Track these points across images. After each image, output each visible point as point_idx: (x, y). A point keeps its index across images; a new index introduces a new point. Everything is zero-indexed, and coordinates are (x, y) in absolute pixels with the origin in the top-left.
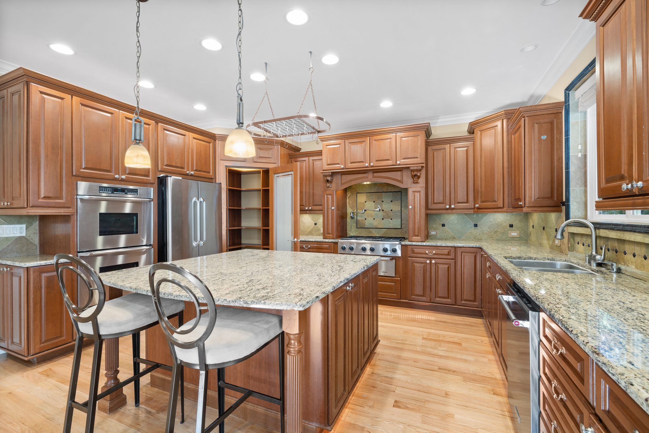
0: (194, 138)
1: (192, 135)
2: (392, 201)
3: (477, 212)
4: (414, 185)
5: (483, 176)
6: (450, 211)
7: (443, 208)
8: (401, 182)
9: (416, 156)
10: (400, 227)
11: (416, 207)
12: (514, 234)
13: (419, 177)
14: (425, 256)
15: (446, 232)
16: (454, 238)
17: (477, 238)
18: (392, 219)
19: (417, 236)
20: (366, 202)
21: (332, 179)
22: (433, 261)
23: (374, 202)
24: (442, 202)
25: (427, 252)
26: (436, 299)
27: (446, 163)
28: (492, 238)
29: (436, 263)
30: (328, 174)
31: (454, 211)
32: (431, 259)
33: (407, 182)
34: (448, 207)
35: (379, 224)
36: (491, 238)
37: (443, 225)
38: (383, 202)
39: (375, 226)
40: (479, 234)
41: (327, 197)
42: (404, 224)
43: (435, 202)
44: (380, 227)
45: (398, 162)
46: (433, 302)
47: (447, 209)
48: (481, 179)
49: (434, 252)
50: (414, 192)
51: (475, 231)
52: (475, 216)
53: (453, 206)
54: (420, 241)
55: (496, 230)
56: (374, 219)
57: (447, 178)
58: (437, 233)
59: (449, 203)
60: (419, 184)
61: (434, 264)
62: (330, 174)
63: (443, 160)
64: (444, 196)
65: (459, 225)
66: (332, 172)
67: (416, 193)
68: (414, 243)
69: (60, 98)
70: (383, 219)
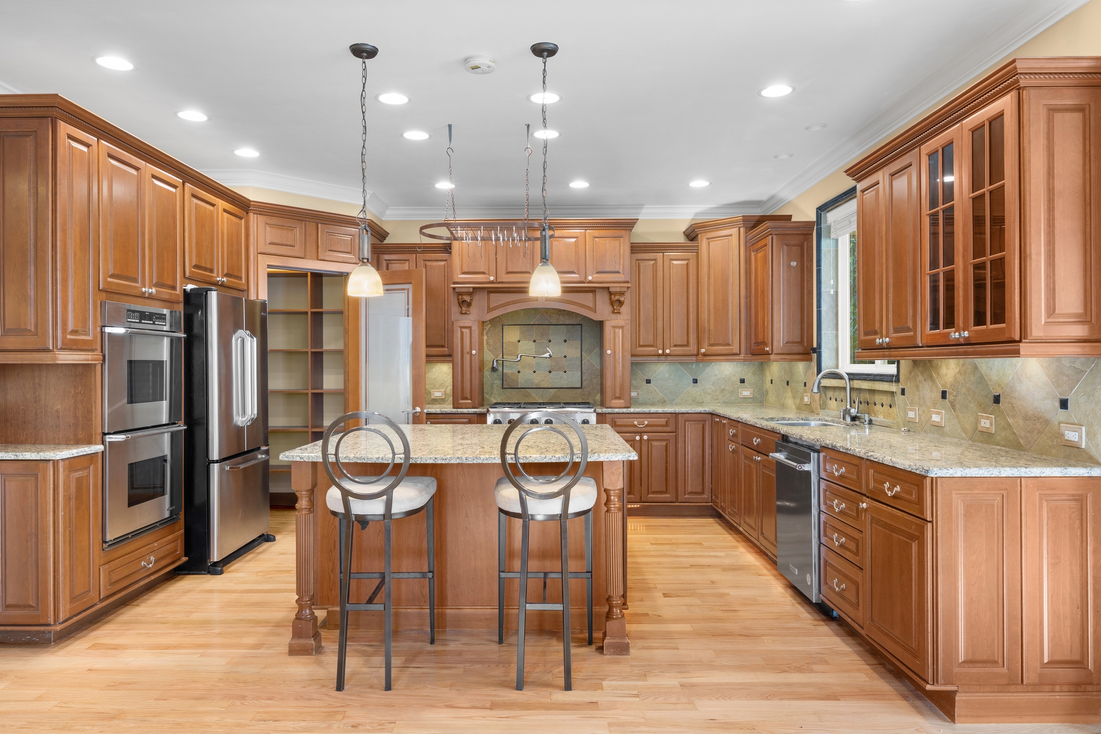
0: (225, 211)
1: (221, 204)
2: (565, 341)
3: (703, 360)
4: (614, 316)
5: (712, 306)
6: (663, 358)
7: (653, 353)
8: (594, 310)
9: (617, 270)
10: (579, 386)
11: (617, 352)
12: (746, 393)
13: (621, 303)
14: (632, 429)
15: (652, 393)
16: (664, 401)
17: (696, 400)
18: (565, 372)
19: (619, 398)
20: (519, 341)
21: (472, 300)
22: (645, 437)
23: (534, 341)
24: (652, 344)
25: (636, 423)
26: (649, 496)
27: (658, 283)
28: (717, 399)
29: (648, 440)
30: (466, 290)
31: (669, 358)
32: (641, 433)
33: (602, 310)
34: (660, 352)
35: (543, 381)
36: (716, 399)
37: (648, 382)
38: (550, 341)
39: (536, 384)
40: (700, 395)
41: (462, 333)
42: (586, 380)
43: (641, 343)
44: (546, 386)
45: (590, 278)
46: (645, 500)
47: (659, 355)
48: (709, 311)
49: (646, 422)
50: (614, 327)
51: (695, 390)
52: (694, 367)
53: (668, 351)
54: (624, 406)
55: (722, 387)
56: (534, 372)
57: (658, 307)
58: (638, 394)
59: (661, 346)
60: (621, 315)
61: (647, 441)
62: (471, 290)
63: (653, 277)
64: (655, 336)
65: (671, 381)
66: (474, 288)
67: (617, 330)
68: (616, 410)
69: (88, 146)
70: (550, 372)
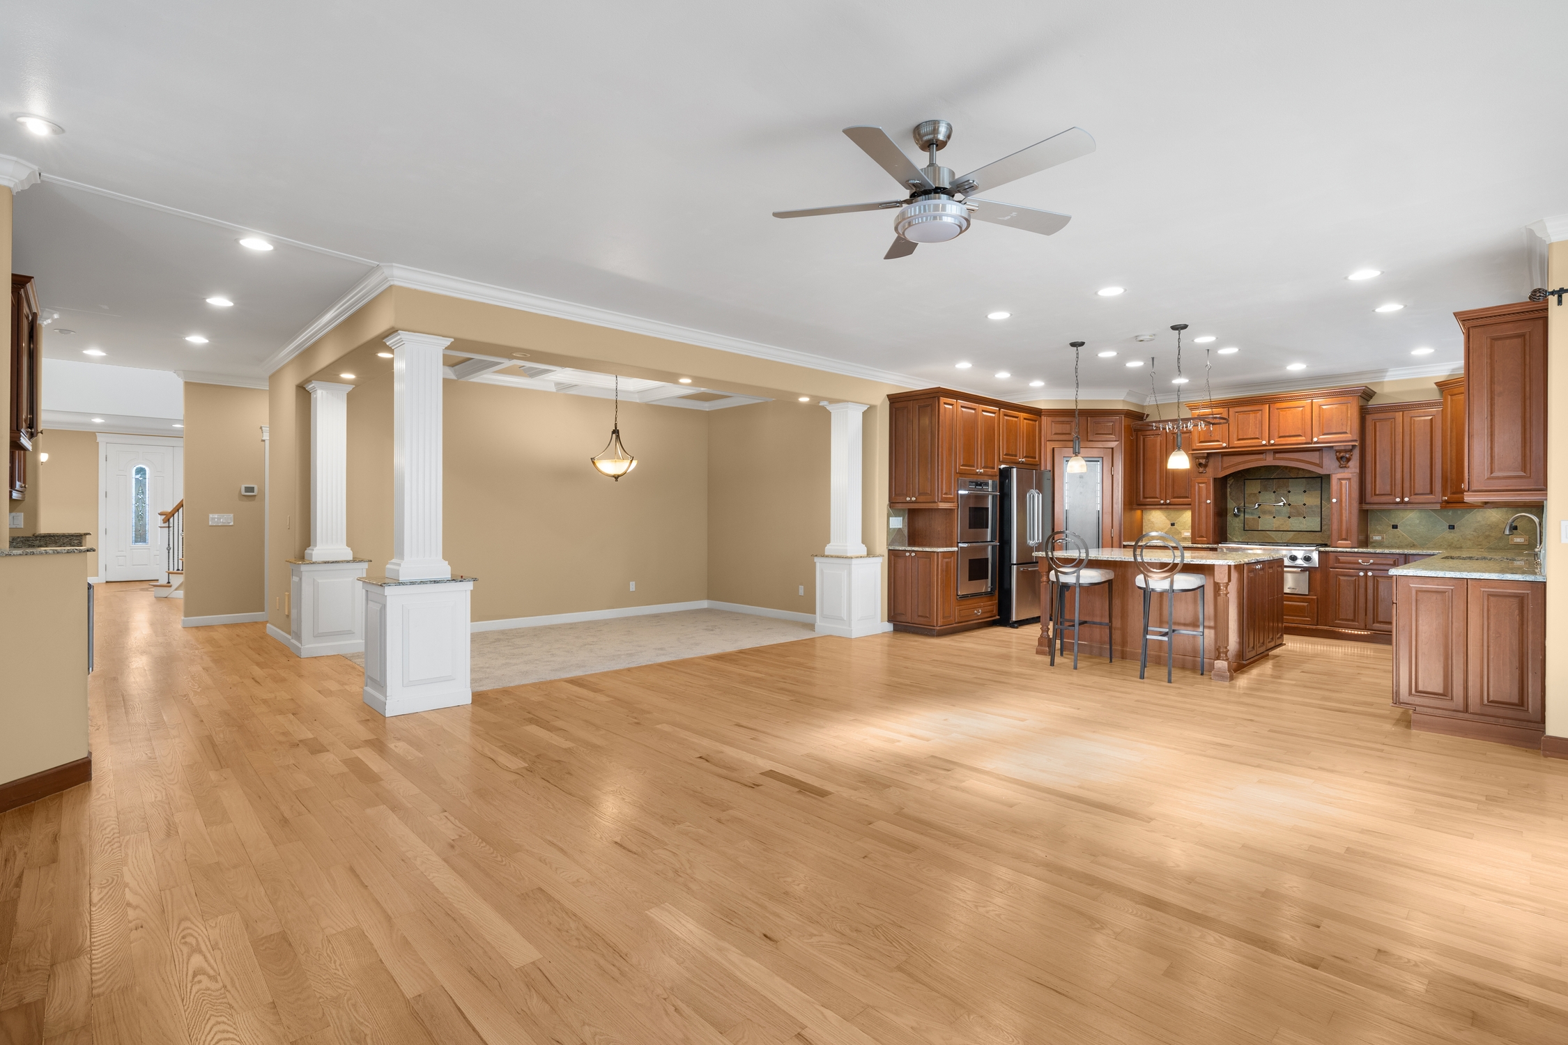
0: (1025, 419)
1: (1022, 415)
2: (1305, 492)
3: (1445, 507)
4: (1341, 470)
5: (1454, 457)
6: (1401, 506)
7: (1391, 501)
8: (1320, 466)
9: (1344, 431)
10: (1319, 529)
11: (1344, 500)
12: (1519, 540)
13: (1348, 460)
14: (1356, 566)
15: (1399, 537)
16: (1414, 545)
17: (1453, 545)
18: (1304, 518)
19: (1346, 540)
20: (1260, 493)
21: (1208, 462)
22: (1370, 574)
23: (1274, 492)
24: (1389, 493)
25: (1360, 561)
26: (1374, 625)
27: (1397, 438)
28: (1480, 545)
29: (1374, 576)
30: (1201, 455)
31: (1409, 506)
32: (1366, 570)
33: (1329, 465)
34: (1398, 500)
35: (1282, 525)
36: (1478, 545)
37: (1395, 527)
38: (1289, 492)
39: (1277, 528)
40: (1458, 540)
41: (1199, 487)
42: (1326, 524)
43: (1377, 493)
44: (1285, 529)
45: (1315, 439)
46: (1370, 628)
47: (1398, 503)
48: (1451, 461)
49: (1371, 561)
50: (1340, 479)
51: (1450, 535)
52: (1450, 513)
53: (1406, 499)
54: (1350, 546)
55: (1487, 533)
56: (1274, 517)
57: (1397, 460)
58: (1383, 538)
59: (1400, 495)
60: (1349, 469)
61: (1372, 578)
62: (1206, 455)
63: (1392, 434)
64: (1393, 484)
65: (1422, 527)
66: (1208, 453)
67: (1343, 482)
68: (1339, 549)
69: (952, 405)
70: (1289, 517)
